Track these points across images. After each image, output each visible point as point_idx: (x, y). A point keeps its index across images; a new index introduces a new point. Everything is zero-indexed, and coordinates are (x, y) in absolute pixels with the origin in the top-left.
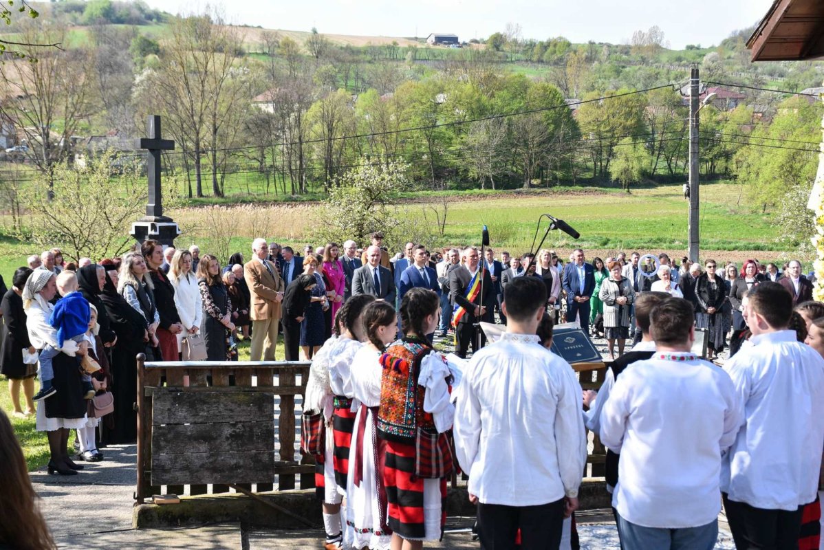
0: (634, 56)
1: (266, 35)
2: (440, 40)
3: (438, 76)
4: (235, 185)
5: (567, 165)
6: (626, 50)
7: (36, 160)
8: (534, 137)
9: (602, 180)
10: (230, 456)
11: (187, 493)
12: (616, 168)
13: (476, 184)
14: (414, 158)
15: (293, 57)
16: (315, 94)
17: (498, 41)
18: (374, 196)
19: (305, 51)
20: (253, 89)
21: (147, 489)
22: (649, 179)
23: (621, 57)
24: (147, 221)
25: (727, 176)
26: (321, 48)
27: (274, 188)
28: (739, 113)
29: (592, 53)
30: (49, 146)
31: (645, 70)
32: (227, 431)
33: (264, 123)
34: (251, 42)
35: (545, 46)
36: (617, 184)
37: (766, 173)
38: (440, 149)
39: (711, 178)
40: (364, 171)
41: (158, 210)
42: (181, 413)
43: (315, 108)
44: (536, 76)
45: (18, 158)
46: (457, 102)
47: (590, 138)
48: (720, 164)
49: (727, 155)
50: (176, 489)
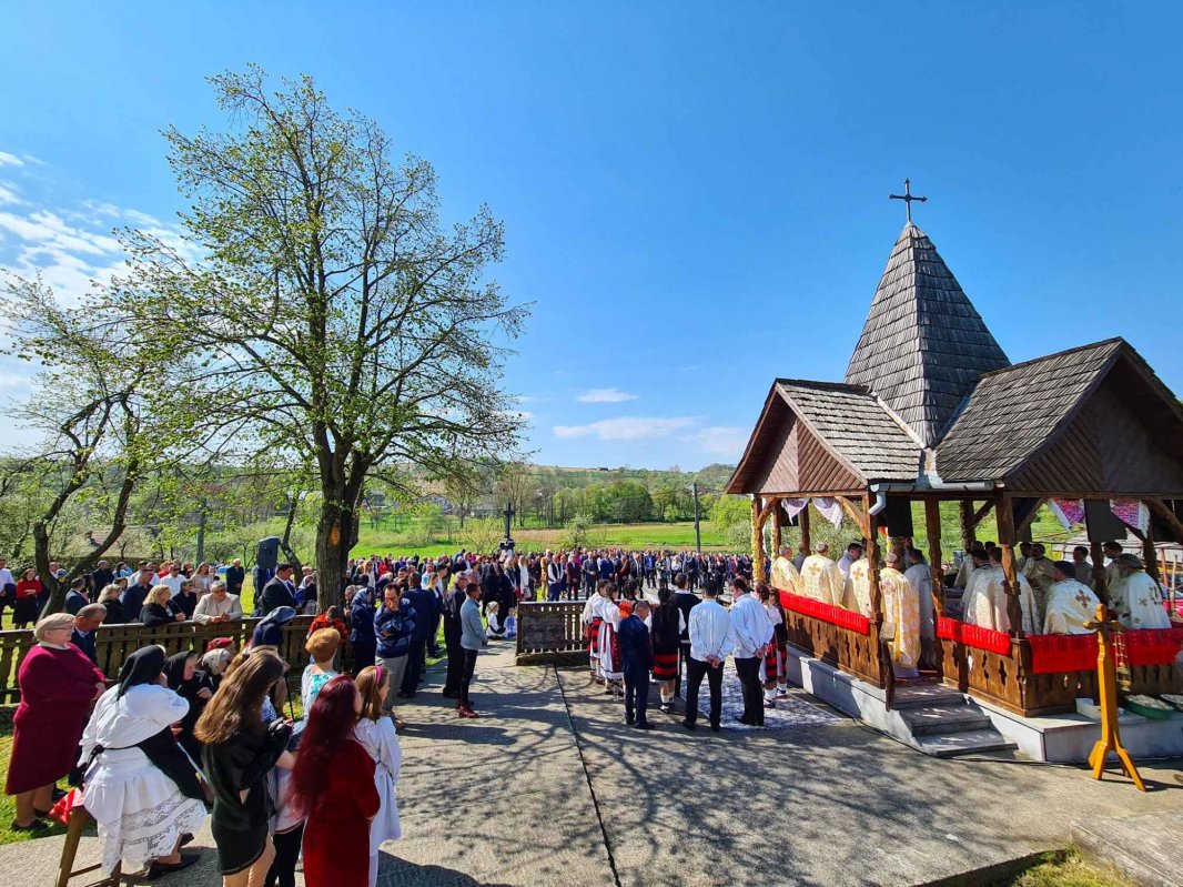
0: (670, 475)
1: (540, 468)
2: (602, 469)
3: (602, 482)
4: (528, 523)
5: (649, 515)
6: (667, 473)
7: (457, 514)
8: (637, 505)
9: (662, 520)
10: (550, 638)
11: (533, 652)
12: (666, 515)
13: (616, 521)
14: (593, 512)
15: (550, 476)
16: (557, 488)
17: (622, 470)
18: (581, 527)
19: (554, 473)
20: (535, 487)
21: (520, 650)
22: (678, 519)
23: (666, 476)
24: (504, 541)
25: (706, 519)
26: (560, 473)
27: (542, 523)
28: (708, 496)
29: (656, 474)
30: (462, 508)
31: (674, 481)
32: (549, 628)
33: (539, 499)
34: (535, 470)
35: (639, 472)
36: (667, 521)
37: (720, 518)
38: (602, 508)
39: (701, 519)
40: (578, 519)
41: (508, 536)
42: (533, 621)
43: (557, 494)
44: (636, 482)
45: (451, 513)
46: (609, 492)
47: (656, 504)
48: (703, 514)
49: (705, 511)
50: (530, 651)
